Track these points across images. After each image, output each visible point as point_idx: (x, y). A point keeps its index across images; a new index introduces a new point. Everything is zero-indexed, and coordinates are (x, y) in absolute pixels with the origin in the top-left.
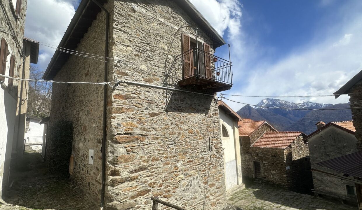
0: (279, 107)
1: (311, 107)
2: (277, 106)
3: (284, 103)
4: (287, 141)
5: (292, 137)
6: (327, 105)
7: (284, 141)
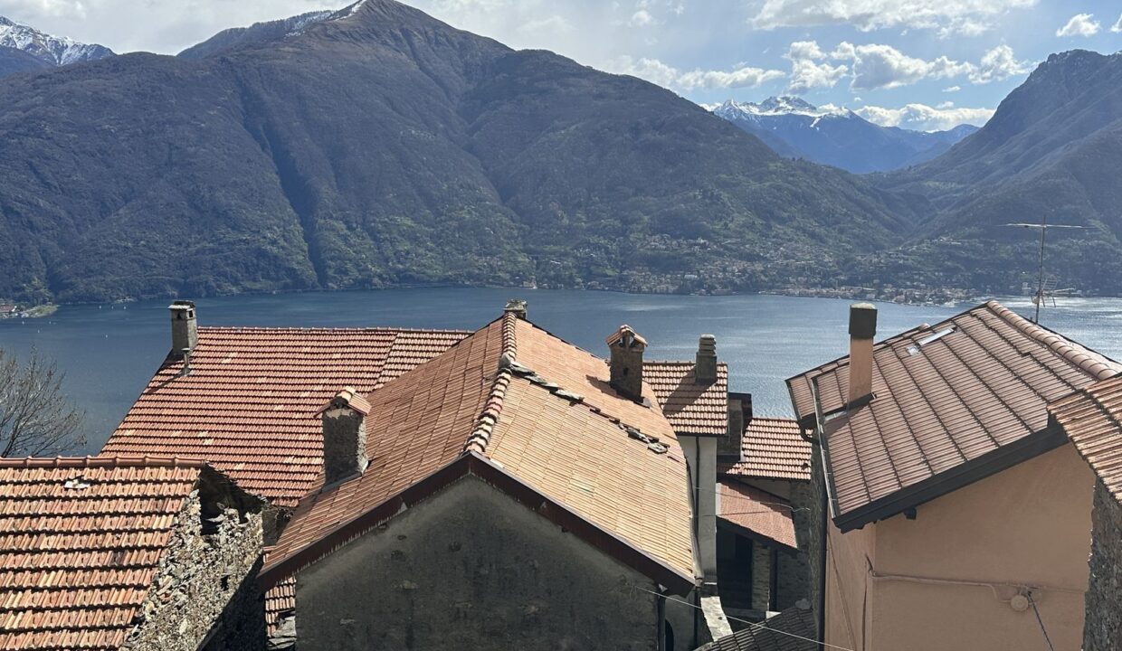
1: (6, 52)
4: (109, 571)
5: (138, 523)
6: (85, 54)
7: (80, 568)
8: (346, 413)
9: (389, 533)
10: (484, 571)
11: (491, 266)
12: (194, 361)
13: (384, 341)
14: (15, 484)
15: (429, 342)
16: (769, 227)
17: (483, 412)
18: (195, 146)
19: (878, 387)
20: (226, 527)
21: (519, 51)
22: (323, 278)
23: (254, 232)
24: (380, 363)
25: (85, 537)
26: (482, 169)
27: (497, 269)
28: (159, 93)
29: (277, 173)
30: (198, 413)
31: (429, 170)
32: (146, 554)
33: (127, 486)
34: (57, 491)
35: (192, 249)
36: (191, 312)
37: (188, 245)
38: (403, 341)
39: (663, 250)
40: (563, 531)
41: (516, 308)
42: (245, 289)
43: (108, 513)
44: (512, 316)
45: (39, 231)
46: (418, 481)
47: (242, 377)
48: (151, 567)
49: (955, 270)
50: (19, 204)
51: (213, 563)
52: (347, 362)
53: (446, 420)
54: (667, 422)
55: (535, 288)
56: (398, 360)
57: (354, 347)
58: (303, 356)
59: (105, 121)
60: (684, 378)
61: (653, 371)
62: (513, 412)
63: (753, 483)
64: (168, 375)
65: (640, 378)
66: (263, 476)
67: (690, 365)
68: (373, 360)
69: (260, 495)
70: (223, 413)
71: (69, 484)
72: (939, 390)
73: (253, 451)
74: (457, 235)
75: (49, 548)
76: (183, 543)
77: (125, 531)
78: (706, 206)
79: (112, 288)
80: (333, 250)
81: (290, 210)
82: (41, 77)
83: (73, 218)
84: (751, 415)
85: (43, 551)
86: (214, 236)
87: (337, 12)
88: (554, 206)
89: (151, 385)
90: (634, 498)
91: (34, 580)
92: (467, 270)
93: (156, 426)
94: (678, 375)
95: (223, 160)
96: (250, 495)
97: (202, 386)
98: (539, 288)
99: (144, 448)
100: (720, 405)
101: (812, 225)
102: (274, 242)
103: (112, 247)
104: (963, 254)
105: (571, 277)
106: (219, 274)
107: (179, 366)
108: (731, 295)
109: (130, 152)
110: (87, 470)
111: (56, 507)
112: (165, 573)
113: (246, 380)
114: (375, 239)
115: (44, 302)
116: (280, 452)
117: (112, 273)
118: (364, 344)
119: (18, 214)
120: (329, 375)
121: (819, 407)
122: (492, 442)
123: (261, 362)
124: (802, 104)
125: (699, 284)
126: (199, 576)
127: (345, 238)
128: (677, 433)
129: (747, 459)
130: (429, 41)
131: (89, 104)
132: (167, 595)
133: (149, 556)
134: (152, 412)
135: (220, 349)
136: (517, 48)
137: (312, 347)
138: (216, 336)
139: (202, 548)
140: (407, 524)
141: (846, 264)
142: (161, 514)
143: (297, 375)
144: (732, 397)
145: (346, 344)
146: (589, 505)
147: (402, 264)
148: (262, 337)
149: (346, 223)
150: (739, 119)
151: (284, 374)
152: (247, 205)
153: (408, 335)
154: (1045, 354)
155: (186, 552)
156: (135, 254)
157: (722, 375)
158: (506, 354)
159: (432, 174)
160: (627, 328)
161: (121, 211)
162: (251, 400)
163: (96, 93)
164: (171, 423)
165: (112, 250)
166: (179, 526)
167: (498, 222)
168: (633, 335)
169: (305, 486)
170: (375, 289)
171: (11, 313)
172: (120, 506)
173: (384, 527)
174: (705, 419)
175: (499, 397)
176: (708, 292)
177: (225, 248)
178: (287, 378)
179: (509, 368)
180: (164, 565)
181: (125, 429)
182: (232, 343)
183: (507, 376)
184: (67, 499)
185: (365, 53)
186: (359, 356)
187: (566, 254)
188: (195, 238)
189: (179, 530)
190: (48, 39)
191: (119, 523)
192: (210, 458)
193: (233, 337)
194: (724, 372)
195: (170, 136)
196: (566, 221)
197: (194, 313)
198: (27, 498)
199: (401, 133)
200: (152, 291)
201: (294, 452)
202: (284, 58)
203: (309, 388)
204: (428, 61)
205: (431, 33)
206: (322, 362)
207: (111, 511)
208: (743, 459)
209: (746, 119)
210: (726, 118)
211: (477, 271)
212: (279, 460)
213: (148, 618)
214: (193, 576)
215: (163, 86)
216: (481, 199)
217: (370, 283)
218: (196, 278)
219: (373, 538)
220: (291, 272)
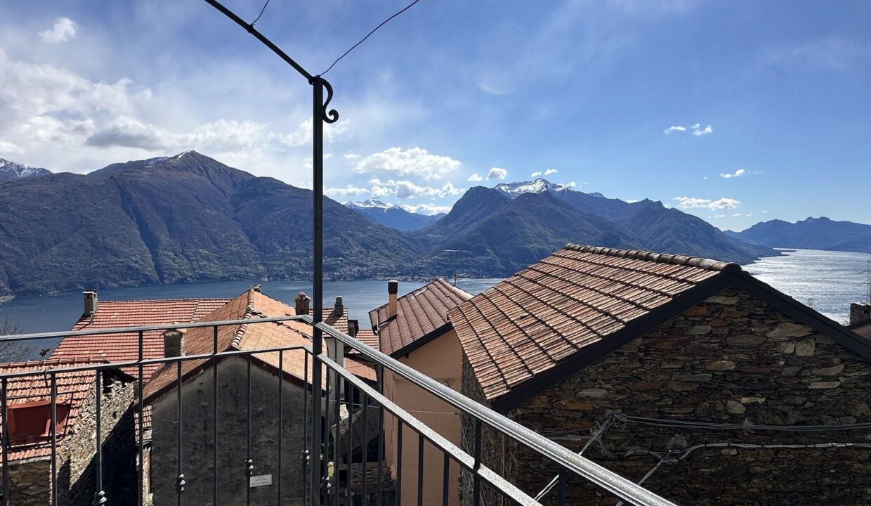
5: (74, 388)
6: (35, 172)
8: (175, 333)
9: (195, 382)
10: (239, 395)
11: (246, 272)
12: (96, 317)
13: (193, 305)
15: (215, 304)
16: (369, 252)
17: (238, 330)
18: (95, 217)
19: (400, 312)
20: (115, 389)
22: (162, 278)
23: (126, 257)
24: (191, 315)
26: (241, 228)
27: (249, 272)
28: (76, 192)
29: (138, 230)
30: (98, 342)
31: (216, 228)
35: (92, 266)
37: (90, 264)
38: (202, 304)
41: (256, 288)
42: (120, 285)
44: (253, 290)
45: (4, 259)
47: (121, 324)
48: (78, 408)
49: (440, 269)
51: (109, 406)
52: (175, 315)
53: (221, 334)
55: (267, 280)
56: (200, 313)
57: (178, 307)
59: (45, 205)
60: (330, 314)
62: (252, 330)
64: (82, 325)
68: (188, 313)
69: (132, 374)
70: (111, 341)
72: (420, 311)
74: (229, 258)
76: (94, 397)
78: (342, 244)
79: (47, 286)
80: (166, 265)
81: (145, 247)
82: (8, 183)
83: (25, 252)
84: (359, 328)
86: (104, 260)
87: (171, 158)
88: (275, 244)
92: (234, 273)
94: (327, 313)
95: (110, 224)
96: (127, 374)
98: (269, 280)
100: (345, 325)
101: (386, 252)
102: (136, 262)
103: (47, 266)
104: (443, 263)
105: (283, 275)
106: (107, 278)
107: (88, 320)
109: (59, 220)
110: (44, 366)
112: (85, 411)
114: (189, 260)
115: (7, 294)
117: (47, 279)
118: (183, 306)
120: (166, 321)
121: (379, 321)
122: (242, 342)
123: (131, 316)
124: (380, 203)
125: (340, 277)
127: (174, 260)
130: (216, 171)
131: (36, 196)
132: (86, 421)
133: (77, 403)
134: (73, 342)
135: (109, 311)
136: (258, 176)
138: (107, 306)
139: (104, 399)
140: (203, 378)
141: (400, 267)
142: (83, 384)
143: (150, 321)
144: (350, 321)
145: (174, 306)
147: (202, 271)
148: (132, 305)
149: (174, 252)
152: (122, 245)
153: (204, 302)
154: (453, 296)
156: (60, 269)
157: (346, 313)
158: (249, 306)
159: (217, 230)
160: (302, 293)
161: (53, 248)
163: (40, 191)
165: (48, 268)
166: (92, 389)
167: (249, 251)
170: (188, 283)
173: (193, 380)
176: (344, 280)
177: (110, 266)
178: (144, 323)
179: (251, 311)
180: (85, 407)
182: (116, 308)
183: (250, 315)
185: (185, 176)
186: (181, 312)
187: (281, 265)
188: (94, 261)
190: (13, 164)
193: (117, 305)
194: (346, 311)
195: (82, 212)
196: (281, 250)
197: (96, 295)
199: (202, 212)
200: (69, 287)
201: (148, 357)
202: (143, 177)
204: (215, 180)
205: (217, 169)
206: (162, 315)
211: (239, 273)
213: (76, 432)
215: (79, 189)
216: (240, 241)
217: (186, 280)
218: (94, 280)
219: (188, 385)
220: (145, 276)
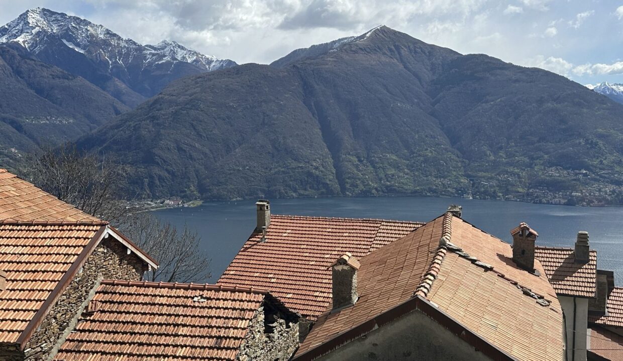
0: (84, 49)
1: (182, 64)
2: (78, 45)
3: (102, 36)
4: (213, 350)
5: (230, 323)
6: (222, 65)
7: (198, 346)
8: (345, 268)
9: (367, 342)
11: (444, 185)
12: (268, 234)
13: (374, 227)
14: (168, 297)
15: (400, 228)
17: (427, 272)
18: (277, 114)
20: (278, 330)
21: (465, 55)
22: (343, 189)
23: (306, 162)
24: (371, 240)
25: (202, 329)
26: (440, 126)
27: (447, 186)
28: (260, 85)
29: (320, 129)
30: (269, 263)
31: (407, 126)
32: (233, 341)
33: (226, 301)
34: (189, 302)
35: (273, 172)
36: (267, 206)
37: (271, 169)
38: (385, 227)
39: (557, 176)
40: (476, 350)
41: (454, 210)
42: (300, 195)
43: (215, 316)
44: (450, 214)
45: (195, 160)
46: (385, 311)
47: (293, 244)
48: (235, 349)
50: (185, 146)
51: (270, 350)
52: (352, 238)
53: (405, 275)
54: (551, 287)
55: (471, 198)
56: (382, 239)
57: (356, 229)
58: (327, 234)
59: (231, 101)
60: (566, 258)
61: (545, 253)
62: (446, 274)
63: (614, 330)
64: (254, 241)
65: (533, 257)
66: (302, 302)
67: (571, 250)
68: (367, 238)
69: (298, 313)
70: (282, 264)
71: (196, 299)
73: (297, 287)
74: (423, 166)
75: (183, 334)
76: (254, 337)
77: (223, 327)
78: (588, 149)
79: (231, 192)
80: (349, 173)
81: (327, 150)
82: (199, 78)
83: (212, 153)
84: (614, 285)
85: (180, 335)
86: (285, 164)
87: (358, 37)
88: (485, 148)
89: (245, 246)
90: (524, 333)
91: (174, 351)
92: (429, 186)
93: (246, 269)
94: (562, 256)
95: (291, 122)
96: (291, 312)
97: (272, 248)
98: (474, 198)
99: (236, 281)
100: (591, 278)
102: (316, 168)
103: (231, 170)
105: (494, 192)
106: (286, 186)
107: (260, 236)
108: (605, 206)
109: (243, 118)
110: (206, 292)
111: (188, 311)
112: (244, 353)
113: (295, 246)
114: (374, 167)
115: (196, 199)
116: (312, 289)
117: (231, 184)
118: (362, 228)
119: (184, 150)
120: (341, 245)
122: (432, 291)
123: (304, 236)
125: (582, 199)
126: (262, 357)
127: (357, 166)
128: (558, 294)
129: (610, 314)
130: (410, 51)
131: (223, 92)
133: (235, 343)
134: (245, 261)
135: (282, 227)
137: (332, 228)
138: (280, 220)
139: (264, 340)
140: (377, 337)
142: (243, 319)
143: (323, 244)
144: (599, 273)
145: (351, 227)
146: (493, 335)
147: (389, 182)
148: (305, 222)
149: (358, 157)
150: (611, 94)
151: (316, 244)
152: (303, 147)
153: (388, 224)
155: (255, 342)
156: (243, 174)
157: (593, 258)
158: (444, 238)
159: (409, 129)
160: (524, 224)
161: (237, 150)
162: (297, 258)
163: (227, 86)
164: (254, 268)
165: (232, 172)
166: (252, 327)
167: (449, 158)
168: (528, 229)
169: (322, 309)
170: (372, 196)
171: (179, 204)
172: (221, 313)
173: (365, 337)
174: (580, 286)
175: (438, 263)
176: (588, 204)
177: (290, 172)
178: (318, 246)
179: (446, 246)
180: (243, 349)
181: (230, 270)
182: (289, 224)
183: (444, 251)
184: (194, 307)
185: (373, 60)
186: (359, 235)
187: (491, 178)
188: (275, 165)
189: (252, 329)
190: (204, 57)
191: (220, 322)
192: (270, 289)
193: (289, 221)
194: (594, 256)
195: (264, 108)
196: (492, 158)
197: (269, 207)
198: (174, 305)
199: (392, 105)
200: (250, 195)
201: (320, 289)
202: (327, 64)
203: (330, 252)
204: (409, 63)
205: (412, 47)
206: (337, 238)
207: (217, 316)
208: (607, 314)
209: (615, 94)
210: (602, 93)
211: (435, 187)
212: (311, 293)
214: (259, 357)
215: (262, 82)
216: (438, 144)
217: (370, 192)
218: (274, 187)
219: (358, 344)
220: (325, 185)
